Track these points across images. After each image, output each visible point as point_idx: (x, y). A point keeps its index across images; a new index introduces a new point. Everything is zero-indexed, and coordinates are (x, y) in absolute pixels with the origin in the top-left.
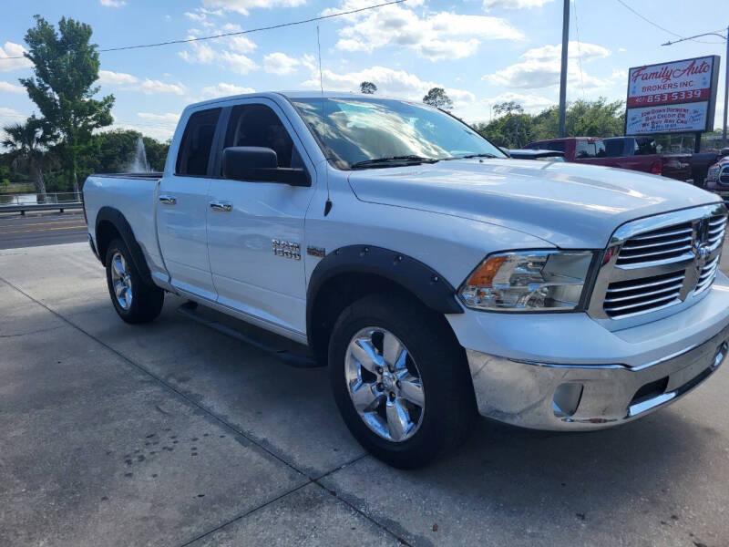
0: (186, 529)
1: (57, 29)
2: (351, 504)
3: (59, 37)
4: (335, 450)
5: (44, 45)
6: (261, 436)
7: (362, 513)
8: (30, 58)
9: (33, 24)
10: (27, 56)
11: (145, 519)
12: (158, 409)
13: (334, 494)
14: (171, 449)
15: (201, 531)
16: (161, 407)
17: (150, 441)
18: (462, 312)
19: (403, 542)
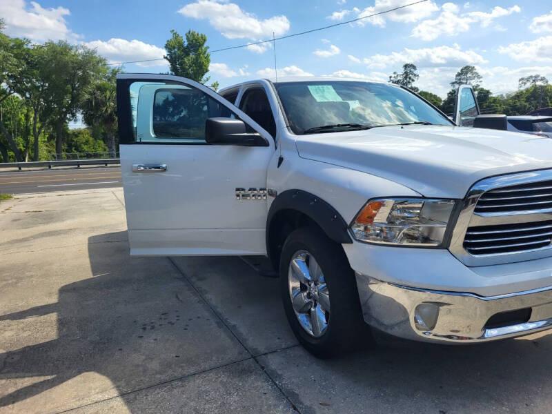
0: (158, 376)
1: (184, 39)
2: (271, 377)
3: (186, 44)
4: (279, 338)
5: (176, 50)
6: (233, 323)
7: (275, 384)
8: (168, 59)
9: (170, 37)
10: (166, 58)
11: (138, 366)
12: (177, 297)
13: (263, 368)
14: (173, 324)
15: (167, 378)
16: (179, 296)
17: (163, 317)
18: (352, 243)
19: (295, 409)
